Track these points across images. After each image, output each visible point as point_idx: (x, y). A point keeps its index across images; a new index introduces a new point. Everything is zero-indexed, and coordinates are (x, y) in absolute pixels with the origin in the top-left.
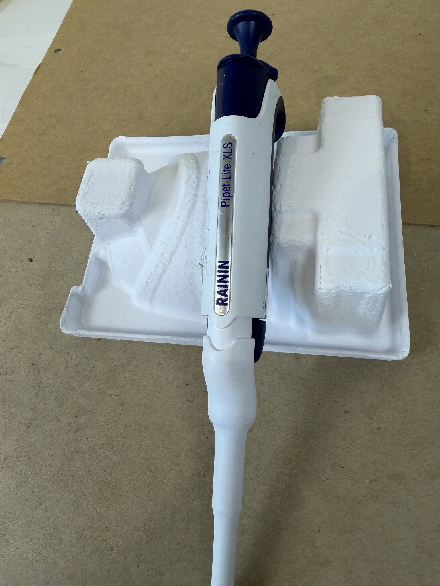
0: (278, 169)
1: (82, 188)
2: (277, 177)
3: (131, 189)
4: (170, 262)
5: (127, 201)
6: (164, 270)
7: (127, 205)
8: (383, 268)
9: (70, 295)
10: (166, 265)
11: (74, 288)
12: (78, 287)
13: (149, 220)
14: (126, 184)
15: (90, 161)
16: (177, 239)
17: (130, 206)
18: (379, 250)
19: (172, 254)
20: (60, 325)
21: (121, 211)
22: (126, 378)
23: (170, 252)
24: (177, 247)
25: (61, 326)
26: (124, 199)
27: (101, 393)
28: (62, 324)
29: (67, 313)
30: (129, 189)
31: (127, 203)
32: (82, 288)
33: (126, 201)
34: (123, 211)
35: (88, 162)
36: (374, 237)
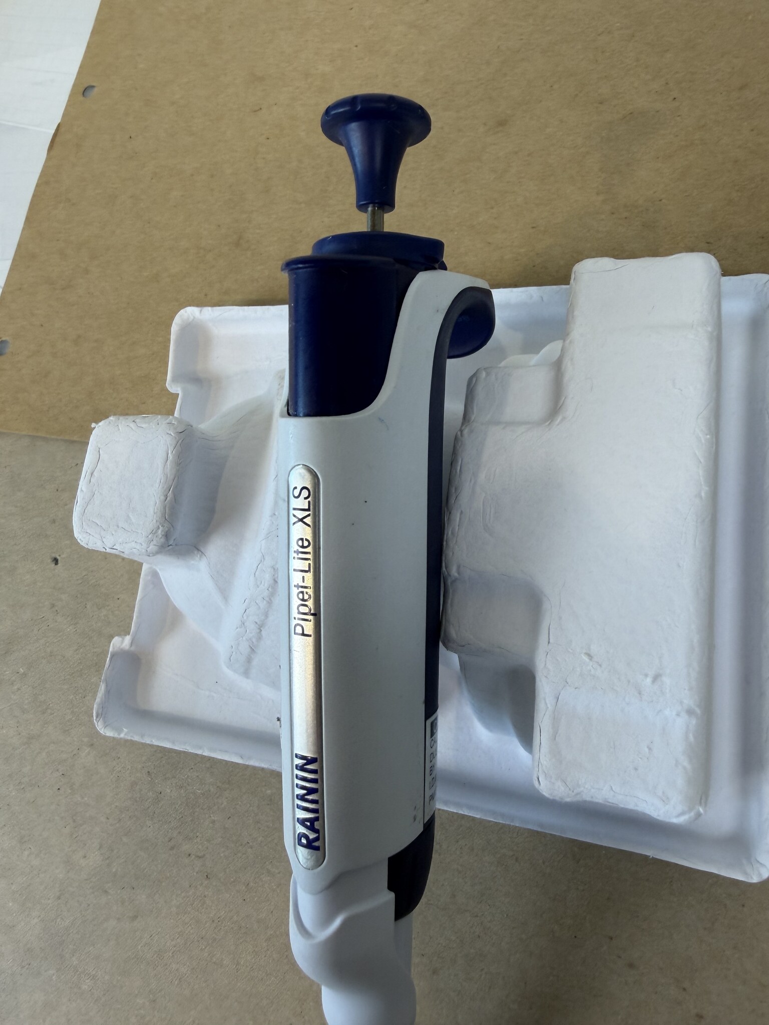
0: (459, 468)
1: (82, 490)
2: (456, 489)
3: (168, 499)
4: (259, 638)
5: (160, 526)
6: (253, 650)
7: (160, 536)
8: (686, 763)
9: (111, 655)
10: (253, 642)
11: (116, 641)
12: (123, 639)
13: (215, 547)
14: (157, 486)
15: (97, 422)
16: (265, 602)
17: (167, 536)
18: (678, 715)
19: (260, 627)
20: (95, 718)
21: (150, 547)
22: (213, 822)
23: (256, 623)
24: (266, 615)
25: (96, 720)
26: (155, 521)
27: (172, 848)
28: (97, 717)
29: (108, 692)
30: (163, 498)
31: (160, 531)
32: (130, 641)
33: (158, 528)
34: (152, 548)
35: (93, 425)
36: (667, 680)
